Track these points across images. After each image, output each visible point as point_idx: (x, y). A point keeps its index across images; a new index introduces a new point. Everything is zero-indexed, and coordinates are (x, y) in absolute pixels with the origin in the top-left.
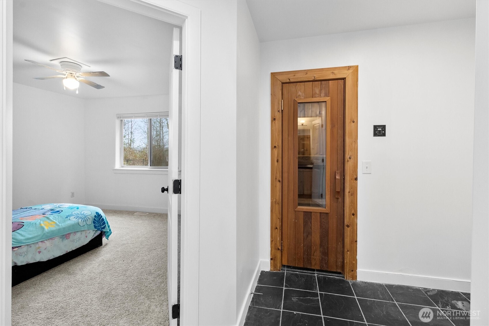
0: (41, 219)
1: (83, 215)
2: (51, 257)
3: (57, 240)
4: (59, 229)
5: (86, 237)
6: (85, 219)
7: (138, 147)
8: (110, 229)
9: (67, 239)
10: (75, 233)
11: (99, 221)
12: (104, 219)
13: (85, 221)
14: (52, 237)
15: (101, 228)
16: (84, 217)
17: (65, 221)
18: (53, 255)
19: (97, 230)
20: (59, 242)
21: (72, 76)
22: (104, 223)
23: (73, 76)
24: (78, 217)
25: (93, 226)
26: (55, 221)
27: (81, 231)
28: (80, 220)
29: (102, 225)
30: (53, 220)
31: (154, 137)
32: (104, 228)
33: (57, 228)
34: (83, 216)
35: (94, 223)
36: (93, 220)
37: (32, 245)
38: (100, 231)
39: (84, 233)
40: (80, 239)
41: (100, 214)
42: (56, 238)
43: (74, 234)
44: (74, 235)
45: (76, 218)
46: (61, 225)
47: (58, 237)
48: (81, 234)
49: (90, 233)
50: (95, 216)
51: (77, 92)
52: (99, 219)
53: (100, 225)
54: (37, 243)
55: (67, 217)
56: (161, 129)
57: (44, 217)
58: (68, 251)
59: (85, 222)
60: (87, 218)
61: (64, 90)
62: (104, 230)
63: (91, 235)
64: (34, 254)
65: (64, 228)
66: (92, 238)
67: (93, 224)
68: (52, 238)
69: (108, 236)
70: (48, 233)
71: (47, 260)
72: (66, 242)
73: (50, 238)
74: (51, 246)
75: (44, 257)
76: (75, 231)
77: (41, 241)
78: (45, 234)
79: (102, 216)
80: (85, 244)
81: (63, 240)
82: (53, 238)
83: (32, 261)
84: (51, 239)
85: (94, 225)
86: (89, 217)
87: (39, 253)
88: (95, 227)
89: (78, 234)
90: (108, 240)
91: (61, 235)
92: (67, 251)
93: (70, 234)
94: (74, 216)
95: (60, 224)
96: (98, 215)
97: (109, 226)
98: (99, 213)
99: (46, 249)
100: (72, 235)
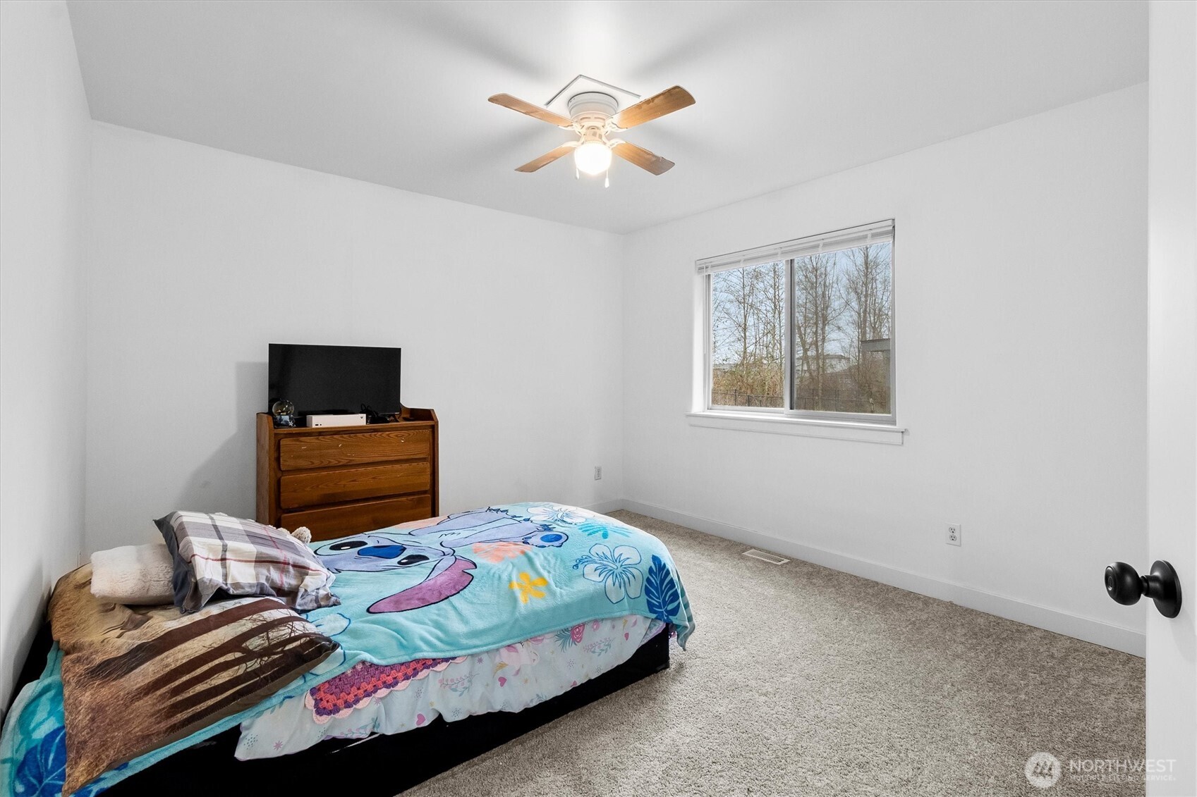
0: (516, 561)
1: (617, 564)
2: (532, 701)
3: (549, 644)
4: (555, 609)
5: (627, 636)
6: (623, 579)
7: (724, 362)
8: (691, 616)
9: (574, 641)
10: (596, 621)
11: (661, 587)
12: (675, 578)
13: (622, 585)
14: (537, 634)
15: (666, 611)
16: (620, 570)
17: (570, 579)
18: (538, 695)
19: (657, 618)
20: (553, 653)
21: (594, 134)
22: (675, 597)
23: (598, 136)
24: (605, 567)
25: (646, 601)
26: (545, 574)
27: (613, 619)
28: (610, 581)
29: (670, 603)
30: (542, 570)
31: (760, 338)
32: (675, 612)
33: (551, 602)
34: (619, 565)
35: (648, 592)
36: (645, 583)
37: (485, 657)
38: (665, 621)
39: (619, 624)
40: (609, 645)
41: (662, 563)
42: (546, 636)
43: (595, 627)
44: (594, 630)
45: (598, 572)
46: (561, 594)
47: (551, 635)
48: (614, 627)
49: (635, 623)
50: (651, 570)
51: (607, 184)
52: (662, 581)
53: (665, 603)
54: (498, 650)
55: (577, 566)
56: (777, 316)
57: (524, 553)
58: (578, 684)
59: (623, 588)
60: (630, 576)
61: (577, 178)
62: (675, 620)
63: (639, 632)
64: (487, 685)
65: (567, 606)
66: (643, 643)
67: (644, 598)
68: (536, 637)
69: (686, 637)
70: (526, 618)
71: (522, 709)
72: (573, 650)
73: (529, 636)
74: (534, 660)
75: (515, 699)
76: (597, 617)
77: (509, 646)
78: (516, 620)
79: (668, 573)
80: (621, 663)
81: (564, 643)
82: (539, 636)
83: (480, 710)
84: (534, 639)
85: (648, 601)
86: (635, 572)
87: (502, 685)
88: (651, 607)
89: (605, 628)
90: (685, 650)
91: (558, 628)
92: (575, 683)
93: (584, 624)
94: (596, 563)
95: (558, 590)
96: (659, 569)
97: (686, 606)
98: (661, 559)
99: (518, 672)
100: (587, 628)
